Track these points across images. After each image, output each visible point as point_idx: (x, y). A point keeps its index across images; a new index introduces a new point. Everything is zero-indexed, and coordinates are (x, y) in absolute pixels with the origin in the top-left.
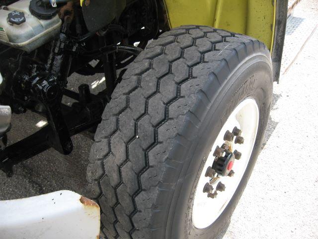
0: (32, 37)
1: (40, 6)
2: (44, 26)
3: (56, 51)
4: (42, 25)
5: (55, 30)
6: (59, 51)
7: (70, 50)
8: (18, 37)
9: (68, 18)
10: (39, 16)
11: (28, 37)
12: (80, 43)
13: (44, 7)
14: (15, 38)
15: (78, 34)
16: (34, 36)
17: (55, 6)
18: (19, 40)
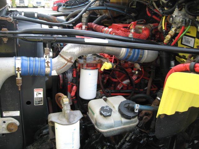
0: (111, 128)
1: (126, 107)
2: (123, 123)
3: (127, 139)
4: (122, 122)
5: (130, 127)
6: (129, 140)
7: (138, 141)
8: (101, 125)
9: (146, 118)
10: (123, 115)
11: (108, 127)
12: (149, 137)
13: (129, 109)
14: (99, 125)
15: (151, 128)
16: (113, 127)
17: (137, 111)
18: (101, 127)
